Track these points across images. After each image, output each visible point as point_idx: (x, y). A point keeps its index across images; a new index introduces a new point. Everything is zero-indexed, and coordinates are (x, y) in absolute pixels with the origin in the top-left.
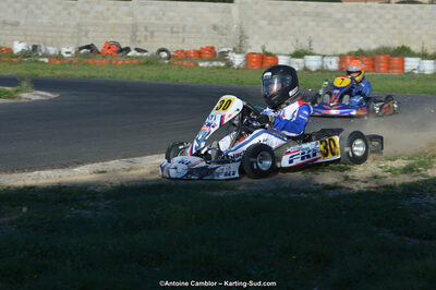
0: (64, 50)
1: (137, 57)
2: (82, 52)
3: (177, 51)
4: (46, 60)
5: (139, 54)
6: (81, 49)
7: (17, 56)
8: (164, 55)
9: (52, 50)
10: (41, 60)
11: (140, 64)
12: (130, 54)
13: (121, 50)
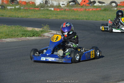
0: (61, 3)
1: (99, 7)
2: (71, 4)
3: (121, 3)
4: (52, 9)
5: (100, 5)
6: (70, 2)
7: (37, 7)
8: (114, 4)
9: (55, 3)
10: (50, 9)
11: (101, 10)
12: (95, 5)
13: (91, 3)
